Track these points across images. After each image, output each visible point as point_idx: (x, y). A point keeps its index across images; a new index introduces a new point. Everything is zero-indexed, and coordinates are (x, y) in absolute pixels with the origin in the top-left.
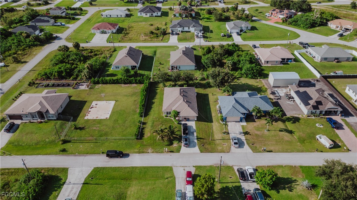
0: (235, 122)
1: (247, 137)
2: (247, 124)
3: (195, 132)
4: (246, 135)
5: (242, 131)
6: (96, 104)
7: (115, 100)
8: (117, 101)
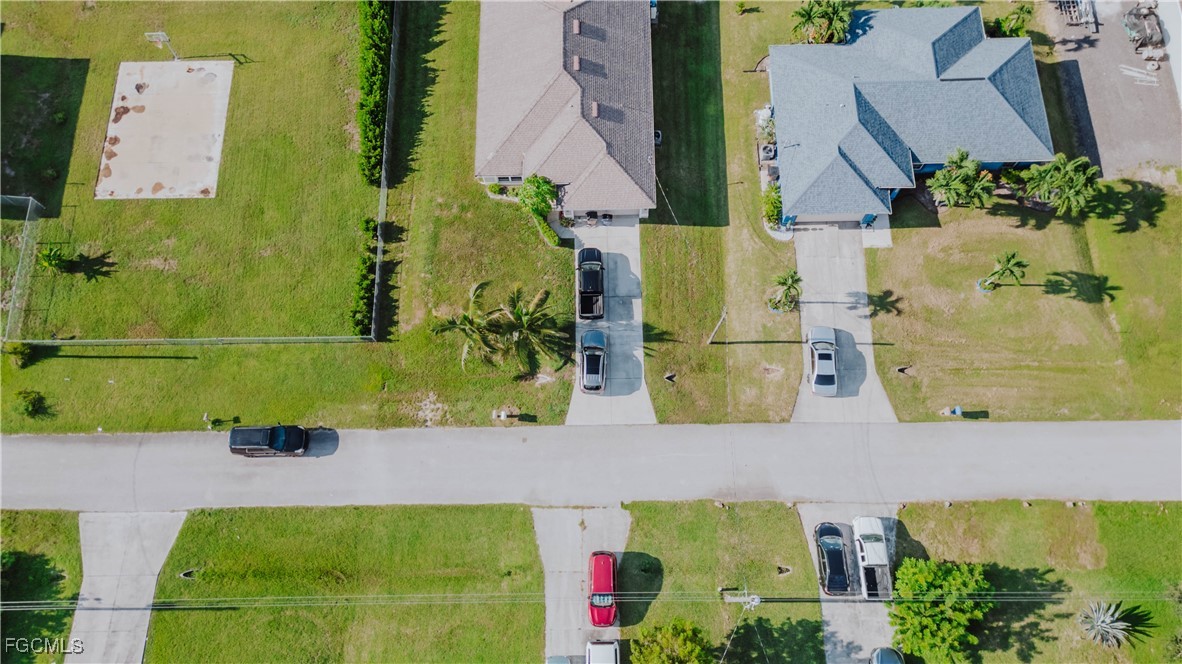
0: (836, 228)
1: (884, 326)
2: (894, 239)
3: (635, 297)
4: (882, 315)
5: (863, 288)
6: (139, 82)
7: (233, 56)
8: (241, 63)
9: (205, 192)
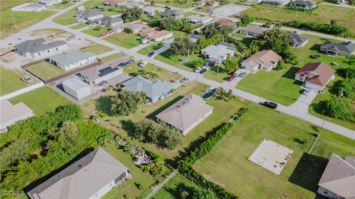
6: (275, 168)
7: (248, 160)
8: (247, 158)
9: (267, 140)
